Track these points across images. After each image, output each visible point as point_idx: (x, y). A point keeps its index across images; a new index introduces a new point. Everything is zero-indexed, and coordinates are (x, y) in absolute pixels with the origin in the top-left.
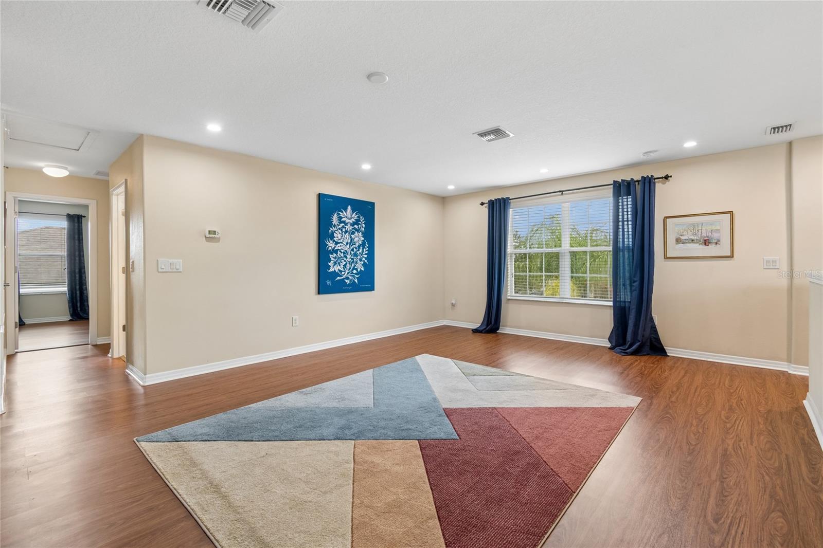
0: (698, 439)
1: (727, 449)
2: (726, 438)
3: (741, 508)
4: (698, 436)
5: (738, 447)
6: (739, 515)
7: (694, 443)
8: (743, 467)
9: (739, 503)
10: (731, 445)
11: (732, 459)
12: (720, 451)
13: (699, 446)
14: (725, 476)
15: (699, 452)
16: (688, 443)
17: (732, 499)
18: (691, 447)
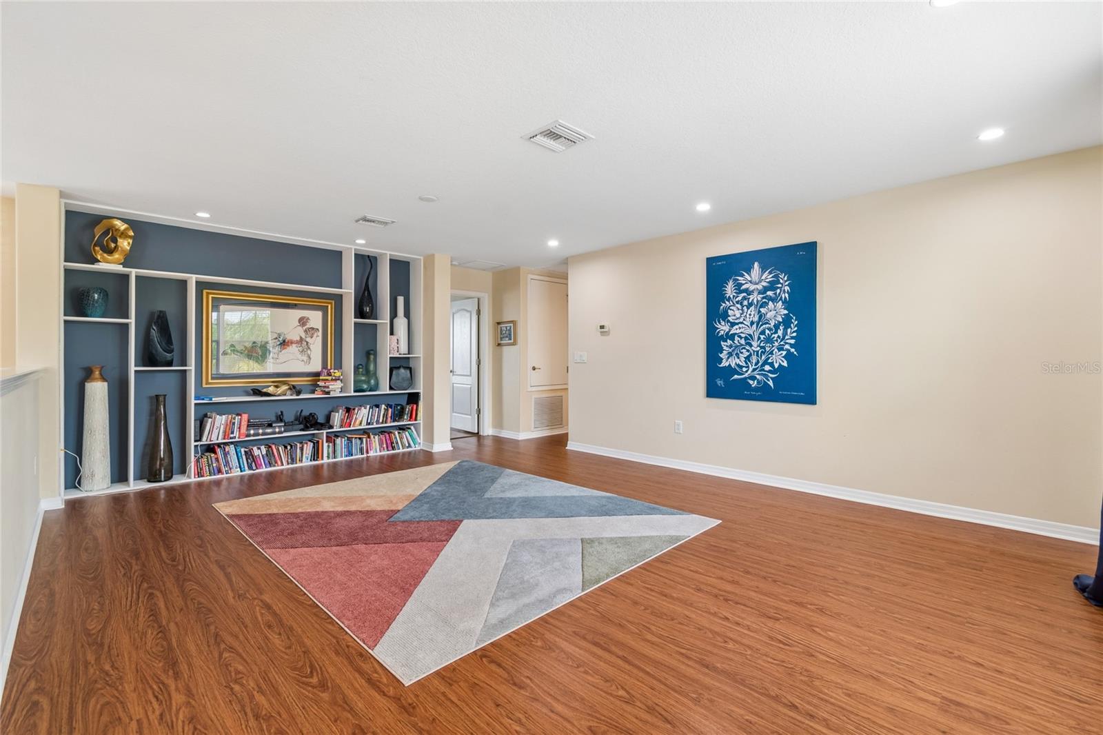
0: (226, 666)
1: (176, 680)
2: (189, 703)
3: (133, 614)
4: (230, 672)
5: (160, 697)
6: (133, 608)
7: (226, 655)
8: (142, 663)
9: (136, 617)
10: (174, 694)
11: (161, 665)
12: (184, 667)
13: (216, 655)
14: (160, 635)
15: (209, 646)
16: (231, 649)
17: (144, 617)
18: (223, 646)
